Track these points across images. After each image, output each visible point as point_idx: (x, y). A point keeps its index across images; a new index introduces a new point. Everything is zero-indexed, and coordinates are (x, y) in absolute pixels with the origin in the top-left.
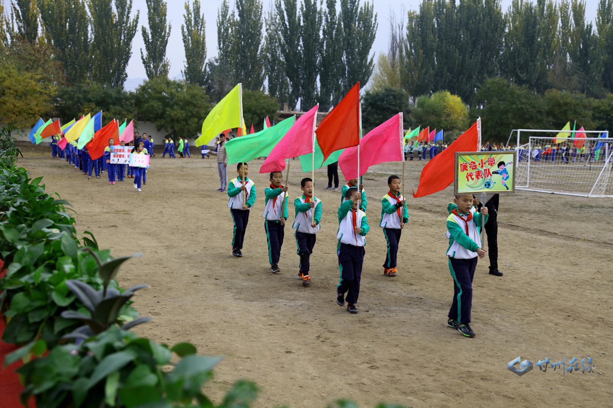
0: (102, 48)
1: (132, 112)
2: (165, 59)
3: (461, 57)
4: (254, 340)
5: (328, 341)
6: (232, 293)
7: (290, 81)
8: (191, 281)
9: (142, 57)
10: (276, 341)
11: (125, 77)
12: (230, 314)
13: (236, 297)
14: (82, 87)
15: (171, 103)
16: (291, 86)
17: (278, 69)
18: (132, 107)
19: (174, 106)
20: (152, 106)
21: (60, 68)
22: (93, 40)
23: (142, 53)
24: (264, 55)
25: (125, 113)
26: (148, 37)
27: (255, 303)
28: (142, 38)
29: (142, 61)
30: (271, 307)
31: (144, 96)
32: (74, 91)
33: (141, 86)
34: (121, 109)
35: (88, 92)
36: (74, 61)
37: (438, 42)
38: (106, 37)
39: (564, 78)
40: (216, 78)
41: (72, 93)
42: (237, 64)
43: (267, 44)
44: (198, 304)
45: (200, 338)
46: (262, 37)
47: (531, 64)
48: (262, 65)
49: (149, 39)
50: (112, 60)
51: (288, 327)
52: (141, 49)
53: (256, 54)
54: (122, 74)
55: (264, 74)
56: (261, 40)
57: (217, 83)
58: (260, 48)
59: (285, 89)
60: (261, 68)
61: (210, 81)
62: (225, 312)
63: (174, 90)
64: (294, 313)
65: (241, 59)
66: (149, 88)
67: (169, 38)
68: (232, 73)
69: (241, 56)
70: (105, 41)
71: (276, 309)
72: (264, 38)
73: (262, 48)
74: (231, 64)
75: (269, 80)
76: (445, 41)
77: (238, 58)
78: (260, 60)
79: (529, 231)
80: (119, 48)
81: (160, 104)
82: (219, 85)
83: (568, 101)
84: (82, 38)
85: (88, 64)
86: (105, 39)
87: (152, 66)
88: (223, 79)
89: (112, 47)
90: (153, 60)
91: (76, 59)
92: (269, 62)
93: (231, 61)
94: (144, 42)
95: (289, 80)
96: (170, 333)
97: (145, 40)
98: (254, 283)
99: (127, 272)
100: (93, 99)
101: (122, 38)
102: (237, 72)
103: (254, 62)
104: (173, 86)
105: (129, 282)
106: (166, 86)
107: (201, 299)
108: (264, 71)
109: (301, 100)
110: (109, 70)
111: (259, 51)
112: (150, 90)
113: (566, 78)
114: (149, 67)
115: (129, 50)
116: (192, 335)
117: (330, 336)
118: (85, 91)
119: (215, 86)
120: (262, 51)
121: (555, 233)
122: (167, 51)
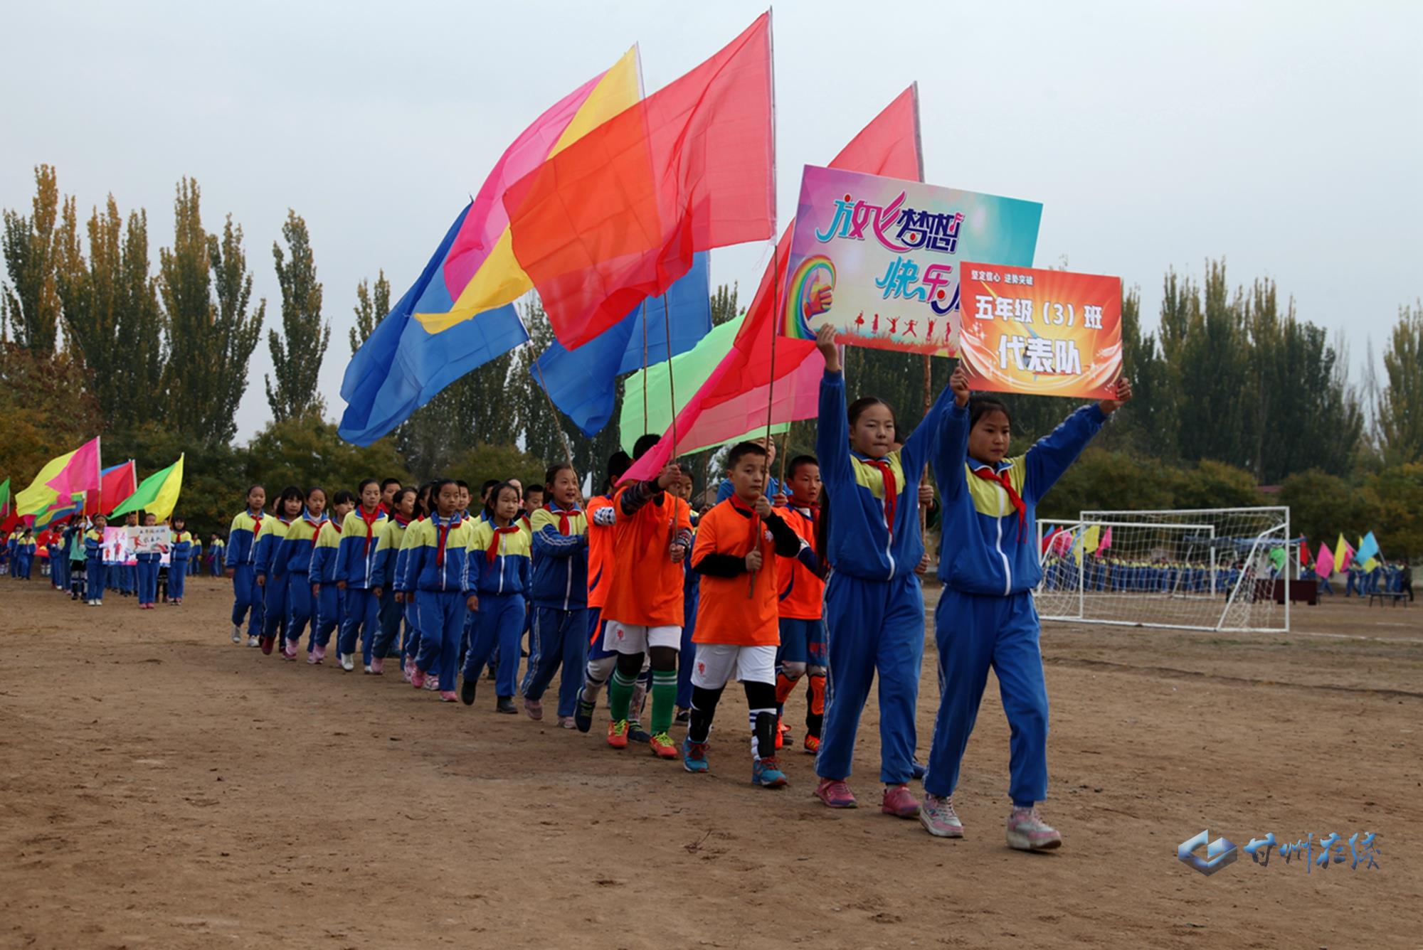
0: (185, 373)
1: (238, 489)
2: (316, 394)
3: (910, 395)
4: (496, 856)
5: (722, 857)
6: (434, 763)
7: (571, 439)
8: (324, 744)
9: (268, 392)
10: (565, 858)
11: (231, 432)
12: (427, 802)
13: (446, 770)
14: (134, 437)
15: (323, 469)
16: (573, 450)
17: (545, 415)
18: (241, 478)
19: (328, 475)
20: (283, 476)
21: (94, 406)
22: (167, 359)
23: (268, 383)
24: (517, 388)
25: (225, 490)
26: (282, 352)
27: (499, 781)
28: (269, 354)
29: (267, 399)
30: (545, 788)
31: (266, 455)
32: (117, 446)
33: (260, 435)
34: (216, 482)
35: (148, 448)
36: (128, 399)
37: (865, 364)
38: (197, 352)
39: (1107, 439)
40: (419, 433)
41: (113, 449)
42: (462, 404)
43: (523, 365)
44: (334, 784)
45: (326, 852)
46: (514, 353)
47: (1043, 410)
48: (513, 407)
49: (283, 356)
50: (206, 397)
51: (596, 827)
52: (267, 376)
53: (502, 386)
54: (226, 426)
55: (517, 426)
56: (511, 358)
57: (421, 444)
58: (509, 373)
59: (560, 456)
60: (510, 413)
61: (406, 440)
62: (410, 799)
63: (329, 444)
64: (611, 800)
65: (471, 397)
66: (277, 439)
67: (325, 353)
68: (451, 424)
69: (471, 389)
70: (193, 360)
71: (558, 793)
72: (517, 354)
73: (514, 375)
74: (450, 404)
75: (527, 437)
76: (877, 364)
77: (463, 393)
78: (510, 398)
79: (1133, 671)
80: (221, 374)
81: (299, 470)
82: (426, 447)
83: (1127, 472)
84: (147, 356)
85: (156, 407)
86: (193, 356)
87: (288, 409)
88: (435, 434)
89: (208, 372)
90: (291, 397)
91: (132, 397)
92: (528, 402)
93: (450, 401)
94: (272, 362)
95: (567, 437)
96: (233, 841)
97: (275, 357)
98: (496, 745)
99: (154, 728)
100: (156, 462)
101: (229, 354)
102: (462, 421)
103: (497, 401)
104: (328, 436)
105: (150, 744)
106: (314, 434)
107: (345, 774)
108: (517, 419)
109: (593, 476)
110: (198, 417)
111: (508, 380)
112: (279, 443)
113: (1112, 439)
114: (283, 411)
115: (243, 377)
116: (303, 845)
117: (727, 847)
118: (140, 446)
119: (417, 449)
120: (513, 380)
121: (1197, 674)
122: (319, 378)
